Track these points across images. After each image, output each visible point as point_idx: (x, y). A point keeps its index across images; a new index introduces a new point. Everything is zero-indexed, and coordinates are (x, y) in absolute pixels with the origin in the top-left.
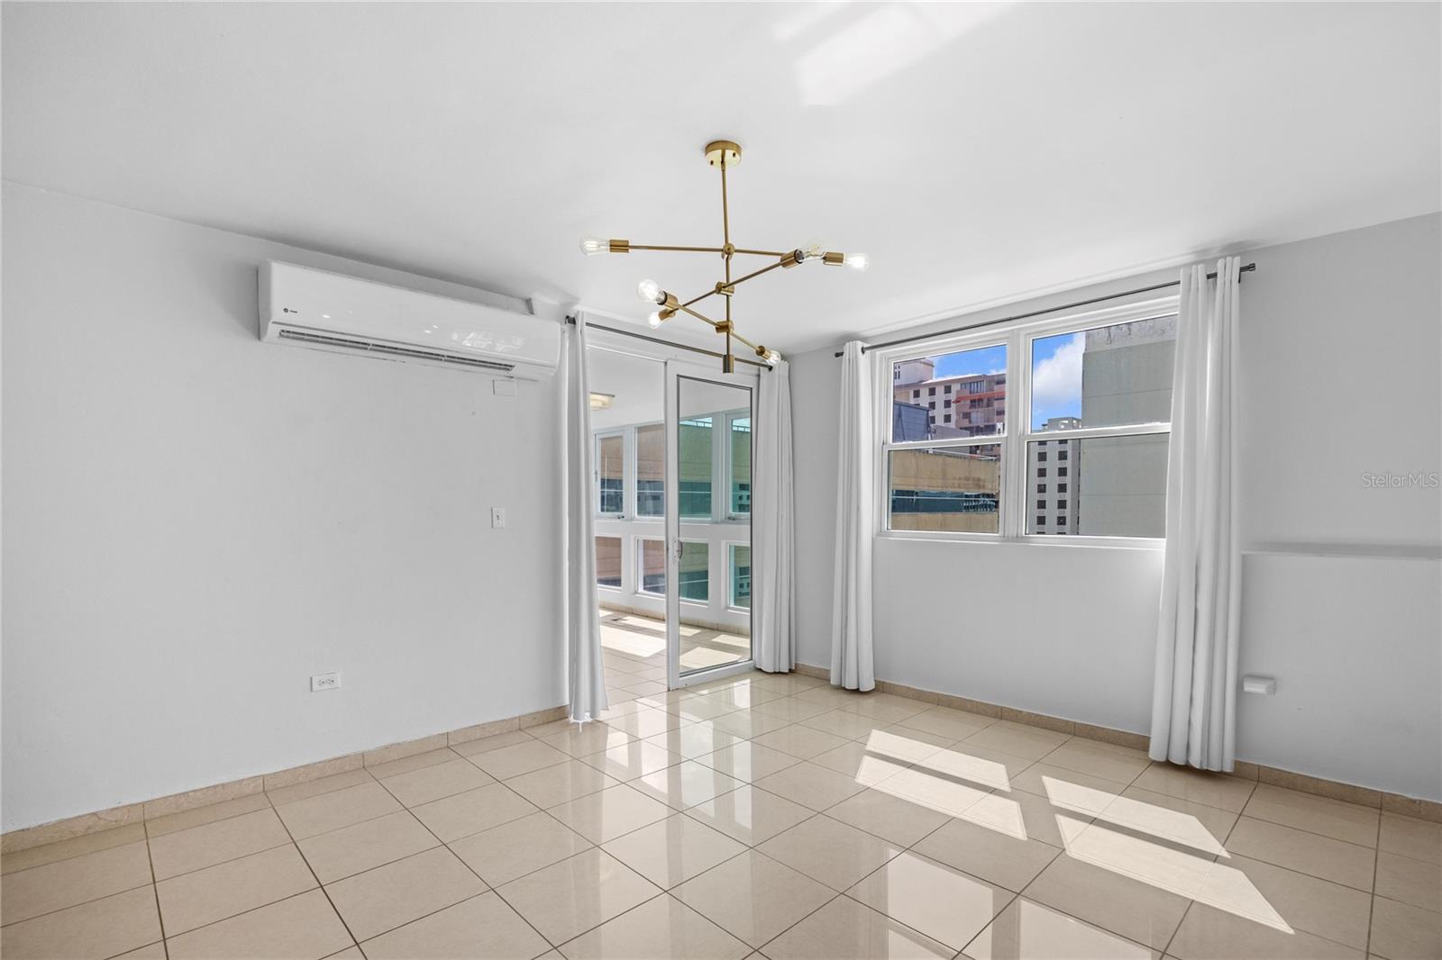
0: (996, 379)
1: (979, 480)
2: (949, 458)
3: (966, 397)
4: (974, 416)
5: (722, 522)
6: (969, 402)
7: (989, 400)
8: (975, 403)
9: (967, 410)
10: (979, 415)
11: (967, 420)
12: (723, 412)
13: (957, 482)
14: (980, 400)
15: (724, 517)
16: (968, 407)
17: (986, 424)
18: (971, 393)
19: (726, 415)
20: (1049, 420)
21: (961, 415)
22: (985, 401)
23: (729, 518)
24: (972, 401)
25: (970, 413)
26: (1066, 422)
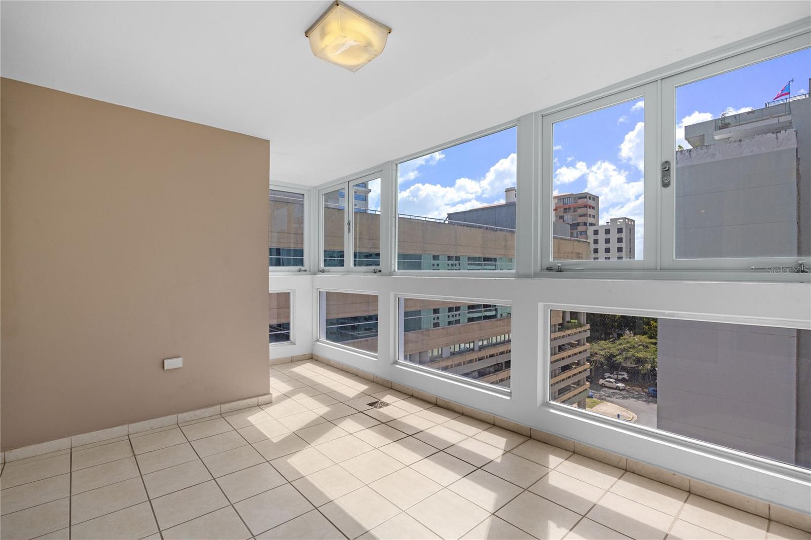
0: (579, 196)
1: (579, 254)
2: (561, 241)
3: (562, 207)
4: (566, 217)
5: (536, 275)
6: (563, 209)
7: (574, 208)
8: (566, 210)
9: (562, 214)
10: (569, 216)
11: (562, 220)
12: (536, 113)
13: (567, 255)
14: (570, 208)
15: (539, 268)
16: (562, 212)
17: (574, 222)
18: (564, 204)
19: (543, 116)
20: (611, 219)
21: (558, 217)
22: (572, 209)
23: (549, 269)
24: (565, 209)
25: (563, 216)
26: (622, 220)
